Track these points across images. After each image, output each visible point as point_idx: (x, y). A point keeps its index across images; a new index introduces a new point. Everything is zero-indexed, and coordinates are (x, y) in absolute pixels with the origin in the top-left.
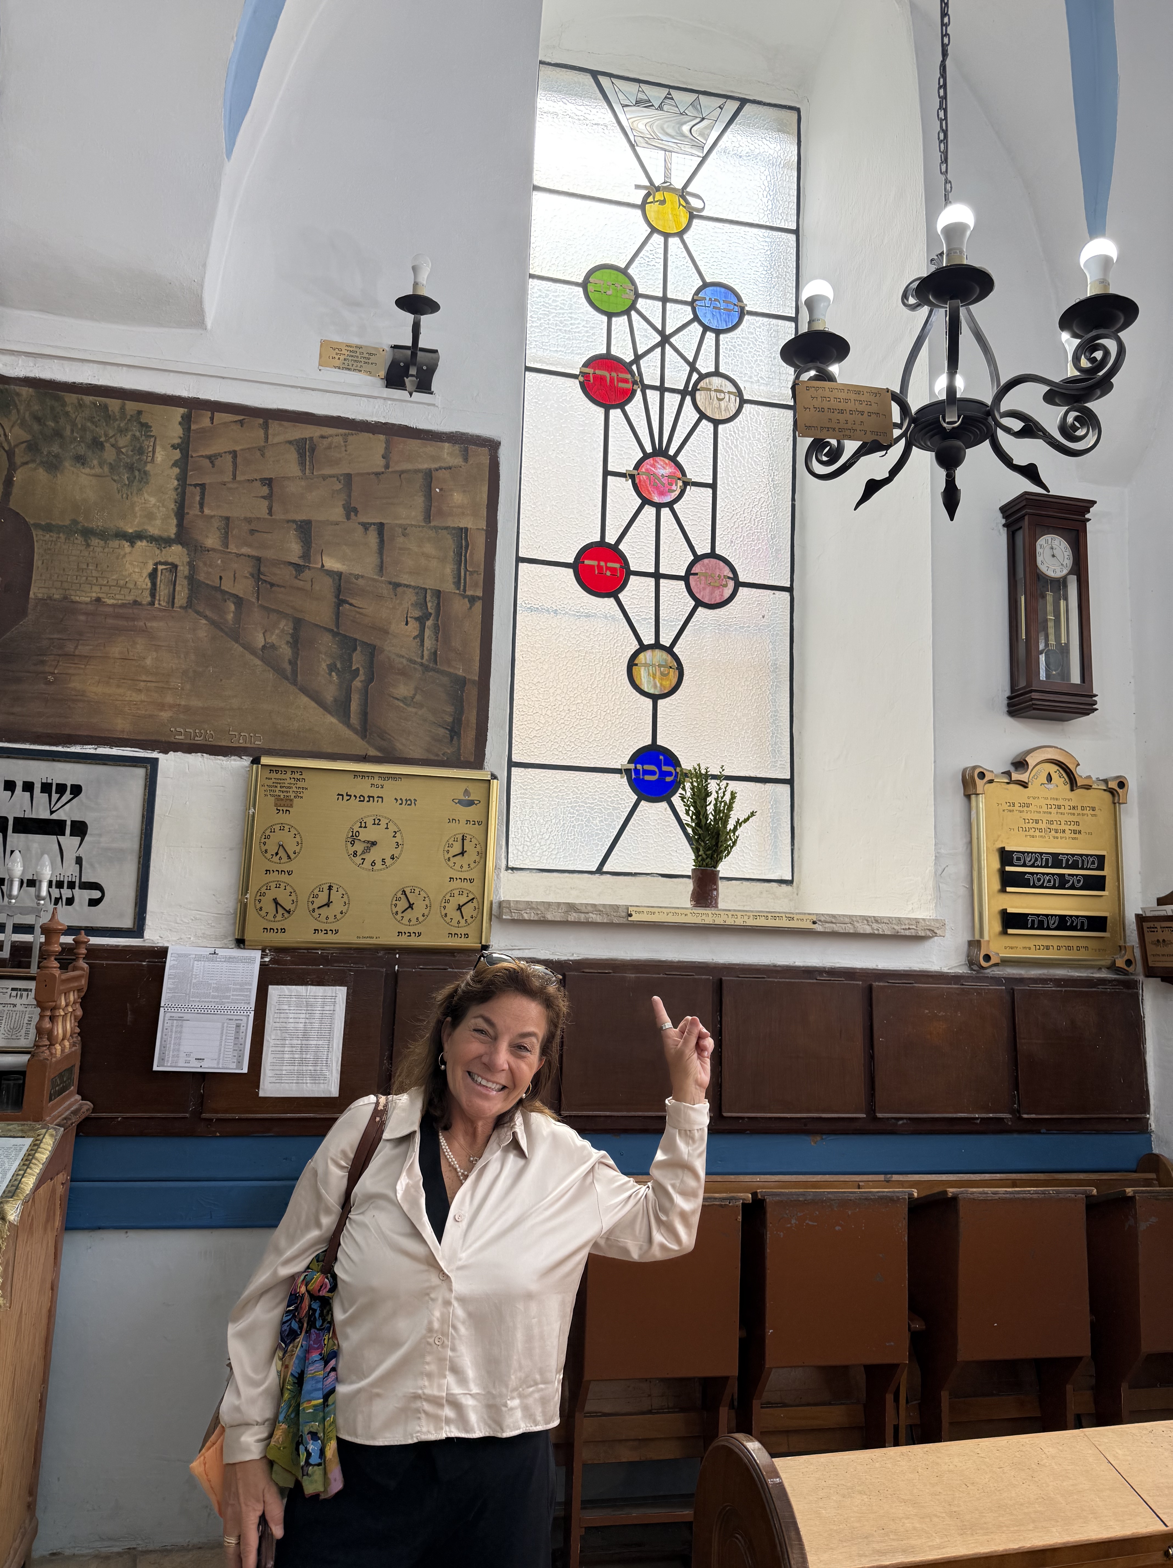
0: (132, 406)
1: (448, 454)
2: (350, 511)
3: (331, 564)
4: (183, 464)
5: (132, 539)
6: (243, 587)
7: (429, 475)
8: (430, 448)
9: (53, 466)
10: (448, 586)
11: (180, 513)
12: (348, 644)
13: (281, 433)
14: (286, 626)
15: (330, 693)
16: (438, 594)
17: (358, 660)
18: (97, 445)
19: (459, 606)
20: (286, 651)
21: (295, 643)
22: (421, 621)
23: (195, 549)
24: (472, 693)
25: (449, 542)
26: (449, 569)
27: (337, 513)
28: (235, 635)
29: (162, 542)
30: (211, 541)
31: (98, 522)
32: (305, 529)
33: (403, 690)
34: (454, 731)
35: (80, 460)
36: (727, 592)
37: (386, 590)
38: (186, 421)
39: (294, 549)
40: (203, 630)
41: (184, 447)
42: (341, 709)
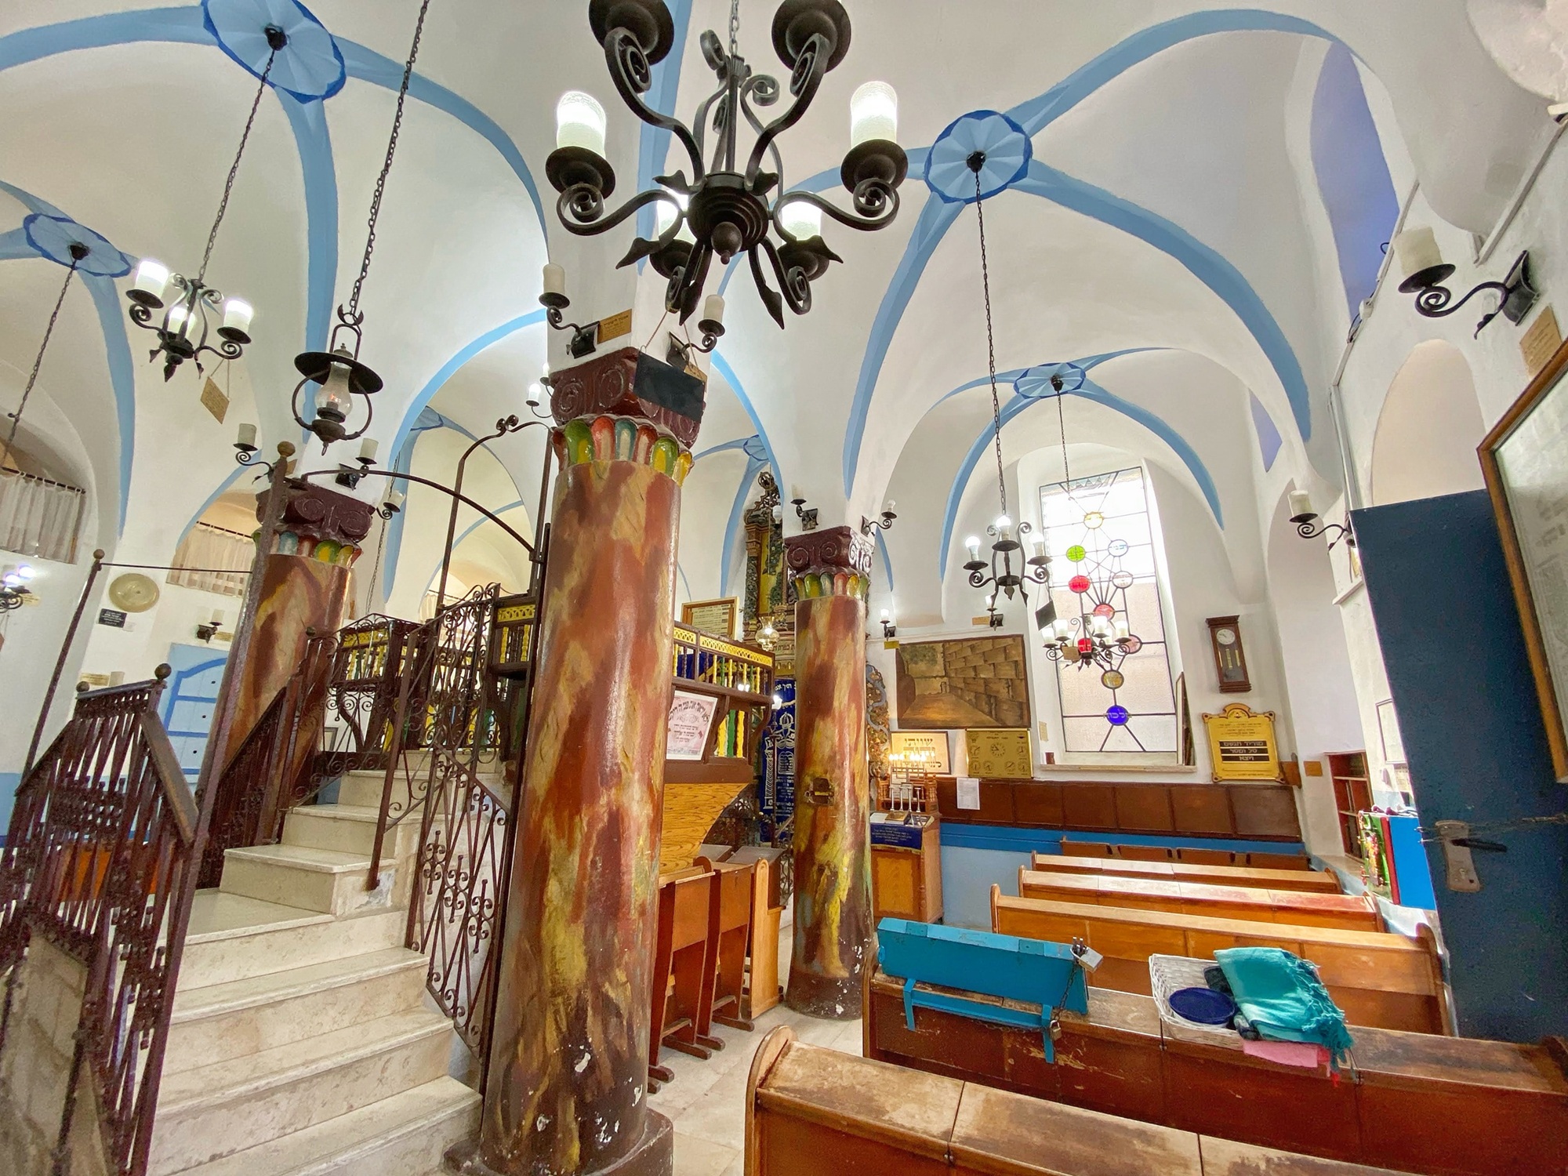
0: (931, 645)
1: (1010, 641)
2: (985, 661)
3: (982, 676)
4: (944, 657)
5: (935, 677)
6: (962, 685)
7: (1005, 647)
8: (1003, 641)
9: (916, 663)
10: (1014, 677)
11: (945, 669)
12: (989, 697)
13: (966, 644)
14: (973, 694)
15: (987, 710)
16: (1011, 680)
17: (992, 701)
18: (925, 656)
19: (1017, 682)
20: (974, 700)
21: (976, 697)
22: (1008, 687)
23: (950, 677)
24: (1025, 706)
25: (1013, 665)
26: (1014, 673)
27: (982, 662)
28: (961, 697)
29: (942, 677)
30: (953, 675)
31: (927, 675)
32: (975, 668)
33: (1005, 707)
34: (1021, 717)
35: (922, 660)
36: (1138, 647)
37: (997, 681)
38: (943, 646)
39: (973, 674)
40: (954, 698)
41: (943, 653)
42: (990, 714)
